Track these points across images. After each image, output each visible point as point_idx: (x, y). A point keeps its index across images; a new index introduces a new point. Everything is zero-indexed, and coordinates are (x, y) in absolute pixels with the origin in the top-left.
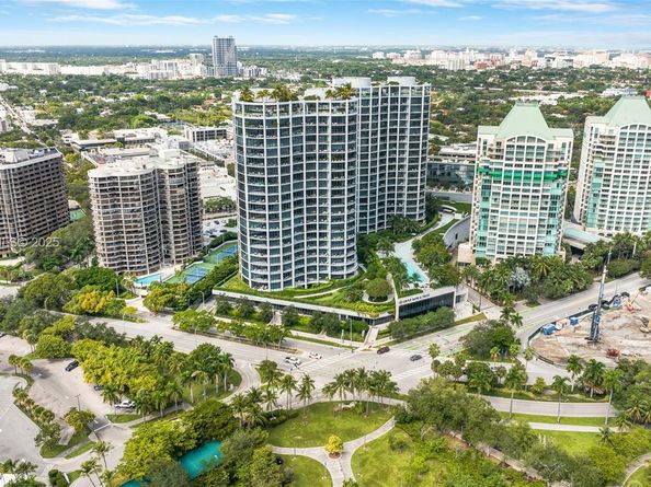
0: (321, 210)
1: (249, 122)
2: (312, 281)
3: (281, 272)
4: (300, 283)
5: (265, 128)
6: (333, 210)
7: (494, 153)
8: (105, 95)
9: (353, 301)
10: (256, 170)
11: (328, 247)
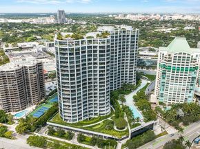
0: (95, 86)
1: (61, 49)
2: (91, 116)
3: (77, 114)
4: (86, 118)
5: (68, 52)
6: (100, 86)
7: (167, 59)
8: (21, 29)
9: (110, 129)
10: (65, 71)
11: (98, 102)
